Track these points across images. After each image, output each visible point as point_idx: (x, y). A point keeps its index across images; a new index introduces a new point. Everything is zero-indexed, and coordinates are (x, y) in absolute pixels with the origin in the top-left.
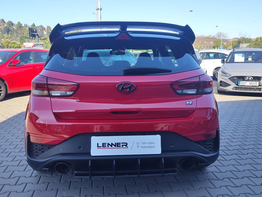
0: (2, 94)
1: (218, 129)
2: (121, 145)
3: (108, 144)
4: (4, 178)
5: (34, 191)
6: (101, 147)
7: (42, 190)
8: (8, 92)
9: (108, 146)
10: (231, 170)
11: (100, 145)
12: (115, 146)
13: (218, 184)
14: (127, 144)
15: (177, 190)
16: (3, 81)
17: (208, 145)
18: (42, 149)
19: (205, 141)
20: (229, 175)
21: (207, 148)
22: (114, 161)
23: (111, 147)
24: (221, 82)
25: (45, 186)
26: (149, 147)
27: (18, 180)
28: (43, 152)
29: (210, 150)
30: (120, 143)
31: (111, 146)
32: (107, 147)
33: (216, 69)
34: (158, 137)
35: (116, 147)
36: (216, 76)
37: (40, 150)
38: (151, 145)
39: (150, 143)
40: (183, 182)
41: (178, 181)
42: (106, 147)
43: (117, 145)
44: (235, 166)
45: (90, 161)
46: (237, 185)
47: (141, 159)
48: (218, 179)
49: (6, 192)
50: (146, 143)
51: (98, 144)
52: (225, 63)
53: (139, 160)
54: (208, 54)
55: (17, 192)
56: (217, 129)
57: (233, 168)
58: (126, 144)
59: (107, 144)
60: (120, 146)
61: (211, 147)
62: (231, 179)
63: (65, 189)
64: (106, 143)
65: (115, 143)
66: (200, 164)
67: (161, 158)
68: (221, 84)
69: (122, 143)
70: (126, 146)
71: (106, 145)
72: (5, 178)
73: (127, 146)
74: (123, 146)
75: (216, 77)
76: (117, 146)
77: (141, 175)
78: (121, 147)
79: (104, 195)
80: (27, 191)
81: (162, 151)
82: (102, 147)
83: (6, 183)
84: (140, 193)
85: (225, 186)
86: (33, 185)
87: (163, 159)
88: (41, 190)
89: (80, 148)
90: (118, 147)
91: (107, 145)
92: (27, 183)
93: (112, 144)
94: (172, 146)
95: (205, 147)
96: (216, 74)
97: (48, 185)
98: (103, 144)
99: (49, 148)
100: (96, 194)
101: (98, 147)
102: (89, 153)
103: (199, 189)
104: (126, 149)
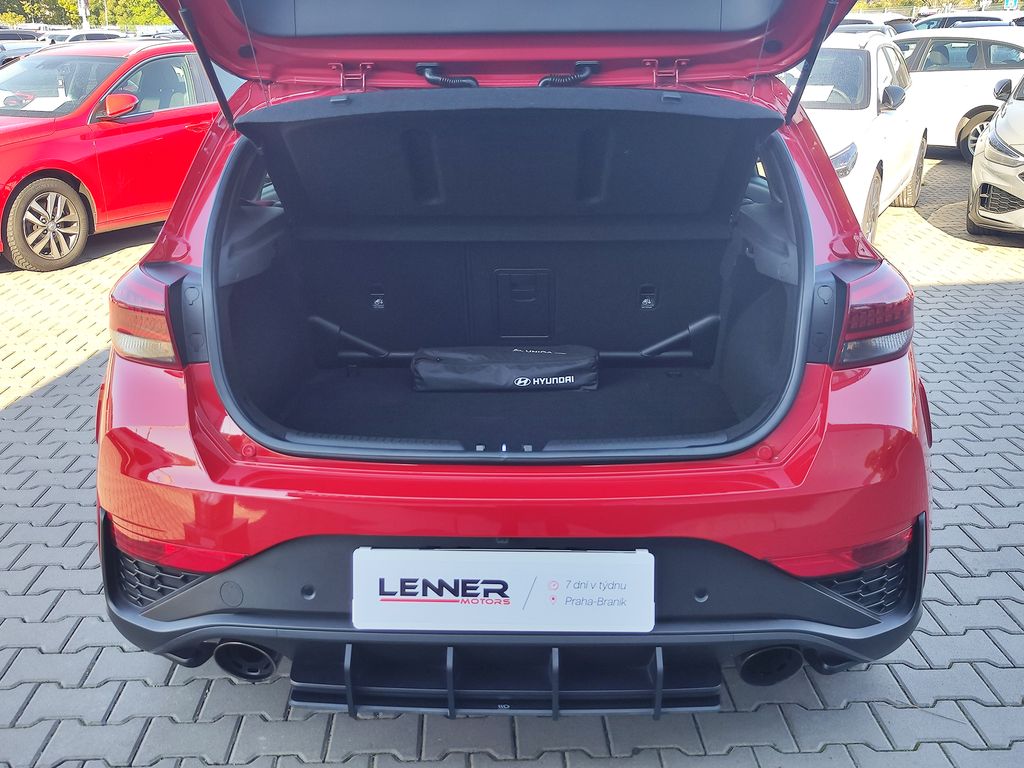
0: (72, 239)
1: (922, 518)
2: (480, 590)
3: (426, 584)
4: (40, 650)
5: (149, 722)
6: (394, 594)
7: (177, 720)
8: (98, 230)
9: (425, 594)
10: (975, 657)
11: (393, 586)
12: (455, 592)
13: (906, 725)
14: (505, 586)
15: (724, 752)
16: (76, 186)
17: (867, 589)
18: (160, 579)
19: (858, 574)
20: (964, 682)
21: (864, 601)
22: (450, 651)
23: (437, 597)
24: (985, 187)
25: (191, 699)
26: (601, 602)
27: (93, 664)
28: (162, 592)
29: (879, 608)
30: (476, 582)
31: (439, 592)
32: (420, 596)
33: (971, 114)
34: (643, 561)
35: (460, 597)
36: (970, 145)
37: (152, 583)
38: (609, 594)
39: (604, 586)
40: (756, 710)
41: (734, 705)
42: (415, 594)
43: (464, 589)
44: (995, 634)
45: (349, 648)
46: (993, 741)
47: (563, 650)
48: (914, 705)
49: (40, 720)
50: (590, 587)
51: (382, 582)
52: (1011, 99)
53: (555, 651)
54: (941, 45)
55: (85, 725)
56: (918, 516)
57: (987, 650)
58: (500, 587)
59: (420, 584)
60: (476, 595)
61: (882, 594)
62: (969, 705)
63: (268, 717)
64: (415, 581)
65: (456, 582)
66: (826, 666)
67: (650, 649)
68: (985, 195)
69: (485, 582)
70: (501, 593)
71: (414, 587)
72: (44, 650)
73: (504, 596)
74: (487, 593)
75: (971, 150)
76: (464, 595)
77: (563, 712)
78: (481, 596)
79: (420, 760)
80: (120, 718)
81: (661, 619)
82: (398, 596)
83: (44, 677)
84: (567, 755)
85: (939, 743)
86: (146, 692)
87: (659, 651)
88: (175, 716)
89: (308, 591)
90: (465, 598)
91: (419, 589)
92: (126, 681)
93: (442, 584)
94: (702, 596)
95: (855, 597)
96: (972, 138)
97: (204, 694)
98: (403, 582)
99: (186, 580)
100: (387, 751)
101: (382, 592)
102: (346, 616)
103: (821, 751)
104: (503, 605)
